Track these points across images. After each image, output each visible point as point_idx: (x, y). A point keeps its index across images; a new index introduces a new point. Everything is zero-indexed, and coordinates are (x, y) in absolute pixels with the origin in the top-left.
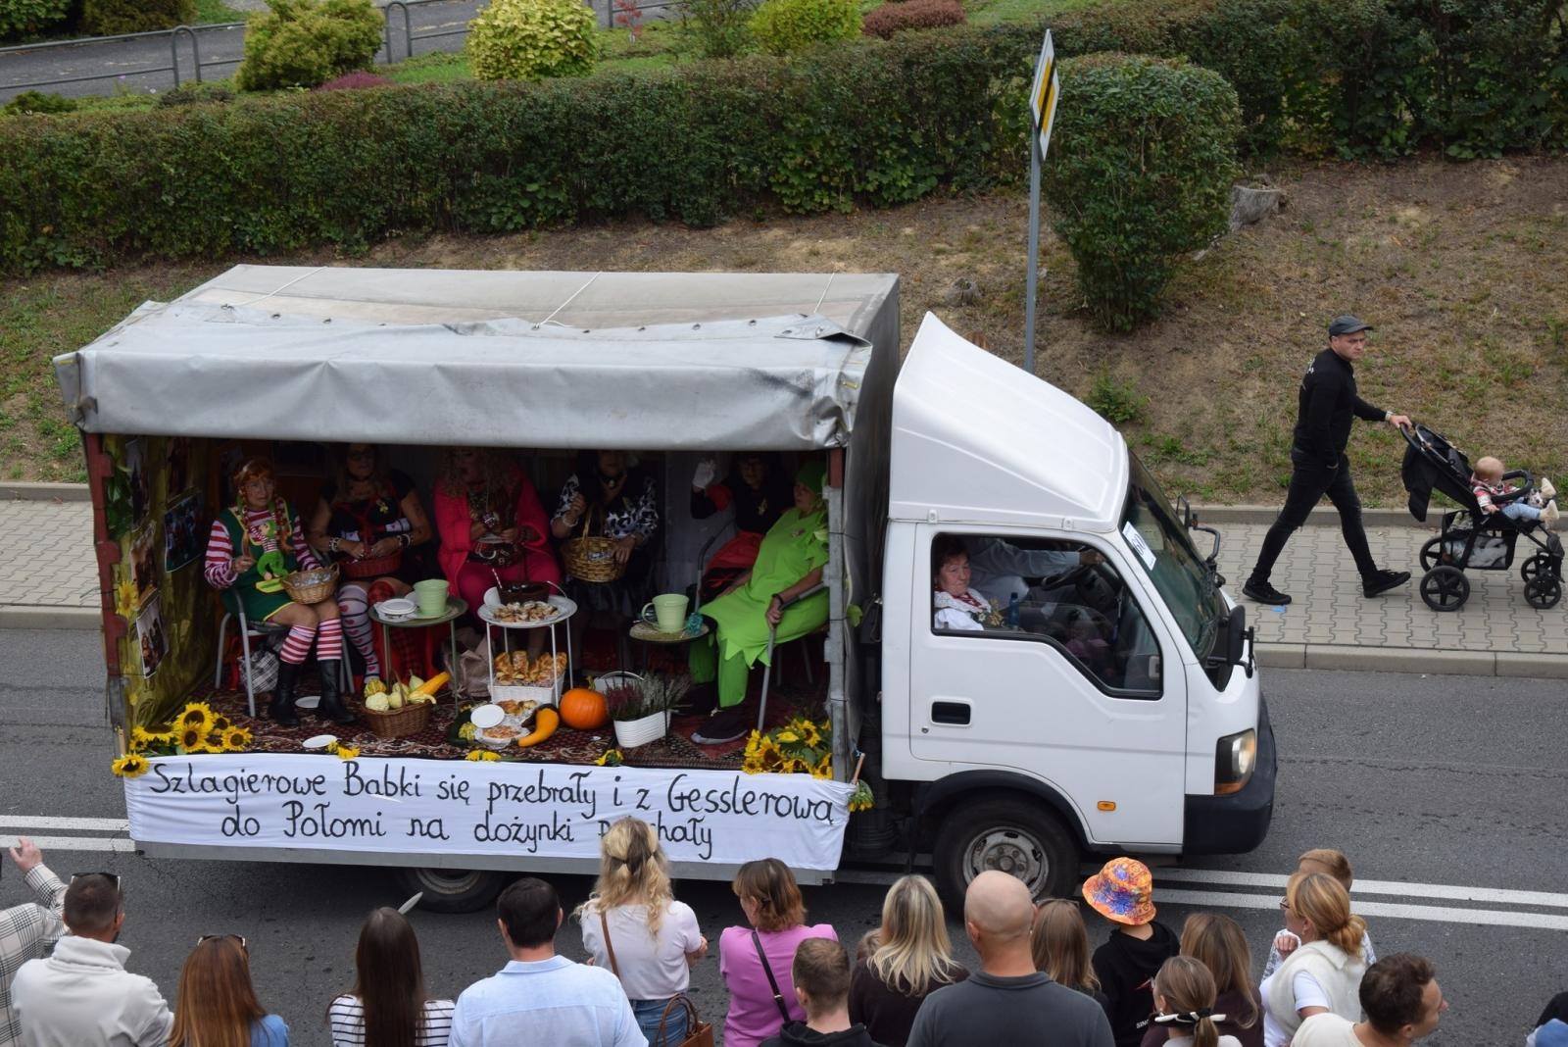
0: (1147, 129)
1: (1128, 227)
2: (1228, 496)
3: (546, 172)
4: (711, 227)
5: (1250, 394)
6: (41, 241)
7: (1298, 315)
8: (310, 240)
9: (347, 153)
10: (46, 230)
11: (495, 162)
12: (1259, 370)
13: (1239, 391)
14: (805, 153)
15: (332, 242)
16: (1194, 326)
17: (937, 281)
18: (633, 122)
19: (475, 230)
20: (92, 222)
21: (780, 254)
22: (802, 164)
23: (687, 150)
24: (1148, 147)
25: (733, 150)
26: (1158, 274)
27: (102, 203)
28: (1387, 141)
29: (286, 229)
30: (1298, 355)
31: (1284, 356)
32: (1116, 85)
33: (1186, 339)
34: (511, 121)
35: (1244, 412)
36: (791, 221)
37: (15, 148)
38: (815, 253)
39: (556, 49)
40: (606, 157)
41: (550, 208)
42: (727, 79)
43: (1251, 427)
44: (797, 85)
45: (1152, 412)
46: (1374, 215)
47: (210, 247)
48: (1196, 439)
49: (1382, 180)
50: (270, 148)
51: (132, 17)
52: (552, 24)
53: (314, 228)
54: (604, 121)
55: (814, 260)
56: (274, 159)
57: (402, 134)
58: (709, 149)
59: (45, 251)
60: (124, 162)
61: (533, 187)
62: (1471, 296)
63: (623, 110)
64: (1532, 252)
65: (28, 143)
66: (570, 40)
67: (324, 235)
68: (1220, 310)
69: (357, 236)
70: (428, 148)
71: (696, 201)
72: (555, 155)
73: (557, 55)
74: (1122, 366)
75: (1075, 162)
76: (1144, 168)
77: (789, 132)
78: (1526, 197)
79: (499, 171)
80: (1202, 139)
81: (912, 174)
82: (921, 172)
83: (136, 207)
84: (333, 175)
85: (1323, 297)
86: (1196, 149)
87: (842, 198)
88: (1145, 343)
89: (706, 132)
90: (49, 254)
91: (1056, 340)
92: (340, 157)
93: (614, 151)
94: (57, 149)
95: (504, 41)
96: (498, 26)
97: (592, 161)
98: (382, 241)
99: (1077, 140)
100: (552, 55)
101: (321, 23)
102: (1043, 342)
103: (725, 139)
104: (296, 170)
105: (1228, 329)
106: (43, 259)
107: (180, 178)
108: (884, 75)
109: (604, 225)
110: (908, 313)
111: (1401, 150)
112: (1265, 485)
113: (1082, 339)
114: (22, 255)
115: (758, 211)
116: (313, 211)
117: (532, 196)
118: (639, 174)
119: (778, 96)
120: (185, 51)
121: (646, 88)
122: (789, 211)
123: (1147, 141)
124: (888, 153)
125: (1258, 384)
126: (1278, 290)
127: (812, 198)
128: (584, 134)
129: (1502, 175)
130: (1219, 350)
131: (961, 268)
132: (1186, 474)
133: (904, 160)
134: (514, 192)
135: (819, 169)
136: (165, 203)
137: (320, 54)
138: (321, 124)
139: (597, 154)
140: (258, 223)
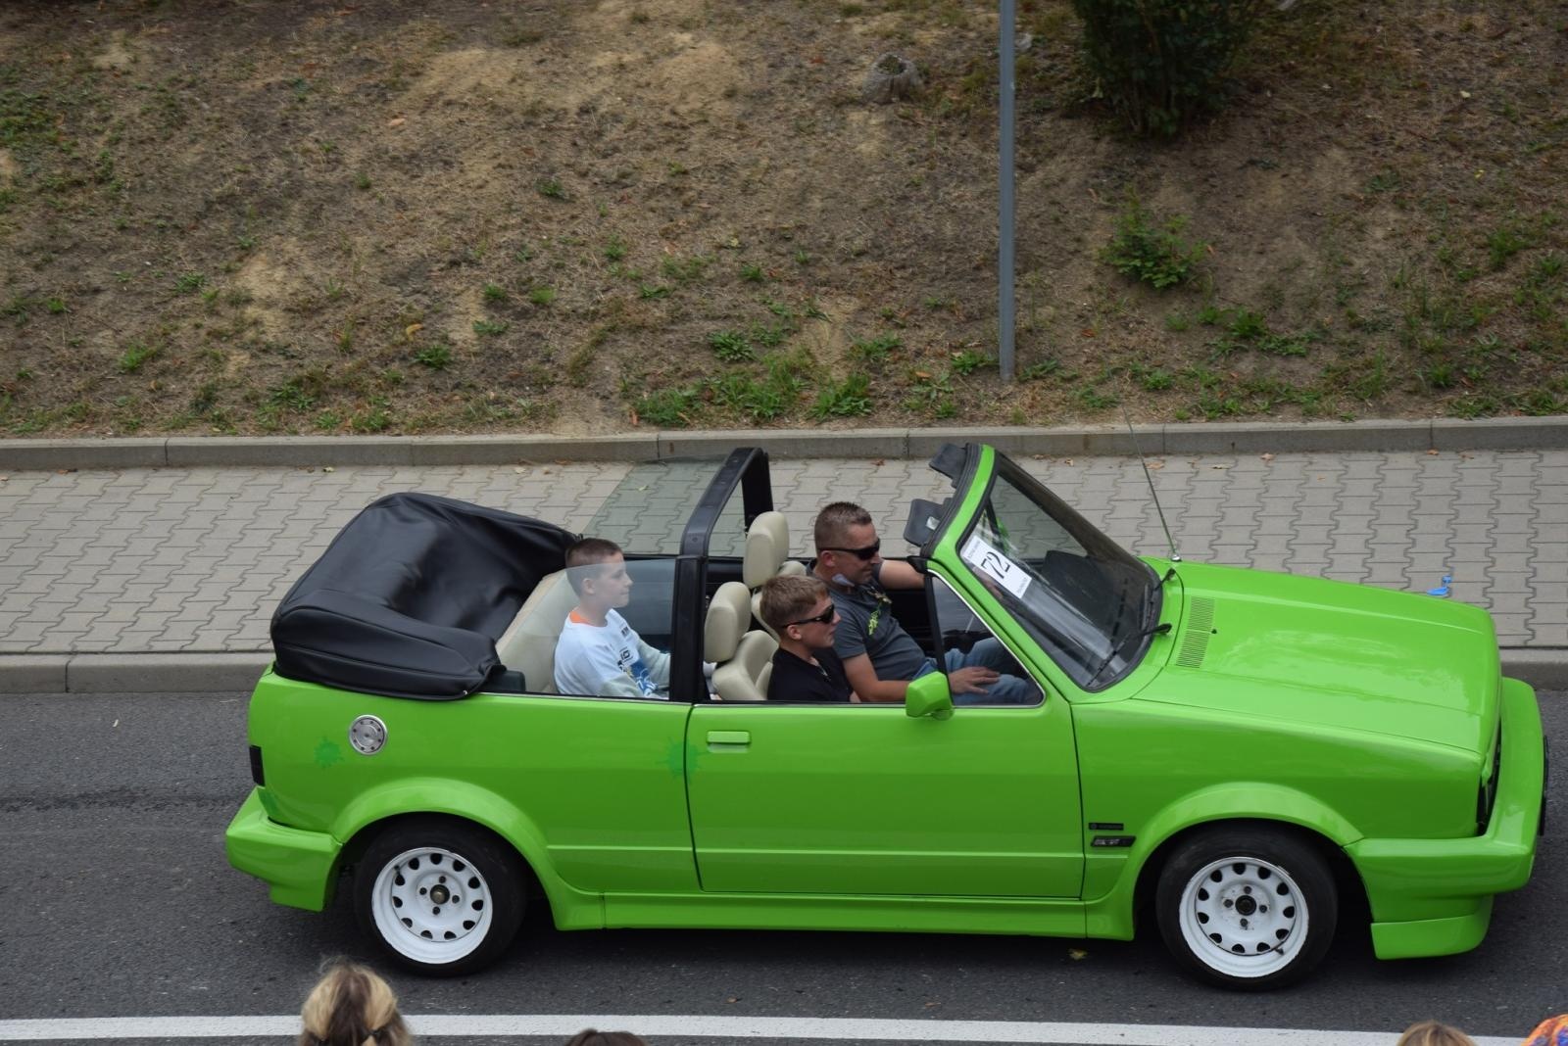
2: (1346, 406)
5: (1379, 233)
7: (1457, 95)
12: (1393, 191)
13: (1360, 228)
16: (1281, 122)
17: (848, 61)
21: (582, 22)
26: (1219, 36)
30: (1458, 165)
31: (1434, 167)
33: (1271, 144)
35: (1369, 265)
43: (1382, 289)
45: (1215, 270)
48: (1290, 312)
55: (639, 31)
68: (1324, 93)
74: (1163, 194)
85: (1499, 64)
88: (1200, 154)
91: (1051, 155)
102: (1030, 159)
105: (1339, 126)
110: (802, 116)
112: (1407, 386)
113: (1094, 152)
125: (1393, 215)
126: (1422, 56)
130: (1325, 161)
131: (888, 36)
132: (1274, 371)
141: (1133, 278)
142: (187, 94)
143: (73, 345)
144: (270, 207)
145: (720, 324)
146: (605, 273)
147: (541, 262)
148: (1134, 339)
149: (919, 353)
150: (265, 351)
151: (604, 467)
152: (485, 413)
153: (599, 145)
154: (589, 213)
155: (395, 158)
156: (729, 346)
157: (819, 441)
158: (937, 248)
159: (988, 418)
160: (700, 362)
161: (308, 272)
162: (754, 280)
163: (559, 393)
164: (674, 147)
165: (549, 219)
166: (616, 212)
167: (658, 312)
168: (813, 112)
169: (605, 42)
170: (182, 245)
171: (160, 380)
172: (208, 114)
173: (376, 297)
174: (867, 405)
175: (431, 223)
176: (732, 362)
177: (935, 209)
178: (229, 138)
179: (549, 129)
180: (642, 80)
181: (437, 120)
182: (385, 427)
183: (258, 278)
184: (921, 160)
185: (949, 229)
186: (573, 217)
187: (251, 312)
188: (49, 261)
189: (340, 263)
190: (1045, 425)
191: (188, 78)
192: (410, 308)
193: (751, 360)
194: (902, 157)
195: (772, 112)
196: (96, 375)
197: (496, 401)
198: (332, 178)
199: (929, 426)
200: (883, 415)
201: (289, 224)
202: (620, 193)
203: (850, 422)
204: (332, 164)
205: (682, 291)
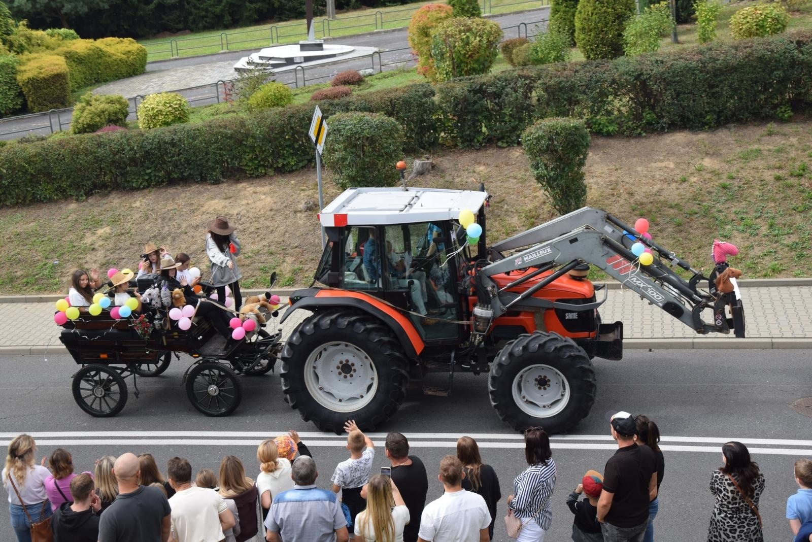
0: (362, 141)
1: (359, 179)
3: (154, 165)
4: (219, 183)
8: (64, 195)
9: (74, 161)
11: (133, 160)
12: (416, 232)
14: (253, 153)
15: (71, 196)
17: (299, 202)
18: (184, 144)
19: (128, 189)
21: (242, 193)
22: (252, 157)
23: (207, 154)
24: (363, 149)
25: (224, 153)
28: (476, 140)
29: (54, 192)
32: (350, 125)
34: (137, 146)
36: (251, 179)
38: (255, 193)
39: (170, 115)
40: (176, 158)
41: (157, 179)
42: (220, 126)
44: (247, 127)
46: (467, 170)
47: (24, 200)
49: (473, 155)
50: (44, 160)
51: (47, 106)
52: (168, 105)
53: (64, 191)
54: (173, 144)
55: (254, 195)
56: (46, 165)
57: (95, 153)
58: (214, 153)
61: (149, 171)
62: (498, 200)
63: (180, 140)
64: (521, 182)
66: (176, 111)
67: (69, 193)
69: (81, 193)
70: (106, 158)
71: (212, 174)
72: (156, 158)
73: (171, 117)
75: (337, 155)
76: (362, 157)
77: (245, 145)
78: (524, 161)
79: (136, 166)
80: (385, 144)
81: (295, 160)
82: (300, 158)
84: (69, 170)
86: (384, 148)
87: (270, 170)
89: (213, 147)
92: (71, 163)
93: (178, 155)
95: (150, 113)
96: (147, 107)
97: (170, 160)
98: (92, 194)
99: (337, 147)
100: (169, 117)
101: (102, 106)
103: (221, 149)
104: (54, 168)
107: (9, 174)
108: (279, 122)
109: (179, 184)
110: (286, 215)
111: (481, 144)
115: (238, 176)
116: (64, 185)
117: (149, 174)
118: (189, 164)
119: (240, 132)
120: (55, 120)
121: (188, 131)
122: (249, 176)
123: (363, 146)
124: (285, 152)
127: (258, 171)
128: (166, 149)
129: (516, 153)
131: (309, 196)
133: (292, 154)
134: (142, 173)
135: (259, 159)
136: (4, 184)
137: (101, 119)
138: (63, 150)
139: (172, 157)
140: (42, 190)
142: (150, 212)
145: (262, 264)
149: (307, 271)
153: (240, 222)
155: (193, 226)
156: (263, 269)
157: (280, 292)
158: (314, 246)
160: (257, 273)
162: (272, 254)
164: (257, 222)
167: (247, 262)
168: (289, 214)
169: (245, 197)
172: (153, 217)
174: (293, 283)
175: (199, 241)
176: (264, 273)
178: (157, 223)
180: (252, 207)
181: (204, 217)
184: (312, 225)
185: (317, 241)
188: (114, 252)
191: (151, 209)
193: (268, 272)
194: (308, 224)
195: (280, 214)
198: (178, 231)
200: (297, 285)
203: (289, 287)
204: (179, 228)
205: (254, 257)
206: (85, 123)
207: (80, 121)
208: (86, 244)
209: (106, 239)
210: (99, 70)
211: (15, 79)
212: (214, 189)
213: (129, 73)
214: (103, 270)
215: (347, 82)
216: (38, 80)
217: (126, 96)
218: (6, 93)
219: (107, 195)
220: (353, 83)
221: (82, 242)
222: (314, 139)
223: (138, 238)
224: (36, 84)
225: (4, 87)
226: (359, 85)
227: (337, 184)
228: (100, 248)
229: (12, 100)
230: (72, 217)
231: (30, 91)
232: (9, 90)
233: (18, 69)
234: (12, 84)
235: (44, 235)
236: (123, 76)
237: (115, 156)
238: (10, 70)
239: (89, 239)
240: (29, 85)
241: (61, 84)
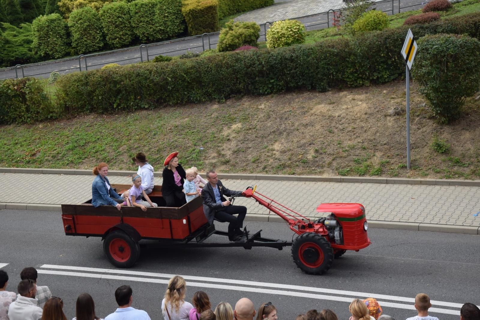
0: (447, 59)
1: (441, 90)
2: (474, 177)
3: (276, 76)
4: (325, 92)
6: (137, 101)
8: (209, 98)
9: (218, 72)
10: (138, 98)
11: (261, 72)
14: (354, 68)
15: (215, 98)
16: (471, 121)
17: (389, 108)
18: (300, 60)
19: (256, 94)
20: (150, 95)
21: (343, 100)
22: (352, 71)
23: (317, 68)
24: (447, 64)
25: (331, 68)
27: (153, 89)
29: (203, 95)
32: (436, 45)
33: (468, 125)
34: (265, 61)
36: (351, 89)
37: (130, 75)
38: (354, 100)
39: (291, 37)
40: (293, 71)
41: (278, 87)
42: (329, 46)
44: (350, 47)
45: (452, 150)
47: (182, 101)
50: (197, 72)
51: (201, 30)
52: (290, 30)
53: (210, 95)
54: (292, 60)
55: (353, 101)
56: (198, 75)
57: (234, 66)
58: (323, 67)
59: (138, 104)
60: (158, 77)
61: (272, 81)
63: (297, 57)
65: (133, 73)
66: (295, 34)
67: (213, 97)
69: (222, 97)
70: (241, 70)
71: (320, 84)
72: (278, 71)
73: (291, 39)
74: (444, 134)
75: (424, 70)
76: (446, 71)
77: (348, 61)
79: (263, 77)
80: (467, 61)
81: (388, 73)
82: (392, 72)
83: (161, 90)
84: (214, 79)
86: (465, 64)
87: (367, 82)
88: (453, 127)
89: (322, 62)
90: (139, 105)
91: (424, 126)
92: (216, 74)
93: (295, 69)
94: (140, 74)
95: (275, 36)
96: (274, 31)
97: (288, 72)
98: (230, 98)
99: (424, 63)
100: (290, 39)
101: (241, 30)
102: (420, 127)
103: (328, 64)
104: (204, 78)
106: (138, 106)
107: (173, 81)
108: (377, 43)
109: (294, 92)
110: (378, 118)
113: (433, 126)
114: (132, 105)
115: (340, 86)
116: (210, 90)
117: (272, 83)
118: (303, 76)
119: (344, 51)
120: (206, 41)
121: (304, 50)
122: (350, 86)
123: (447, 62)
124: (380, 67)
127: (357, 82)
128: (286, 64)
130: (478, 129)
131: (397, 103)
132: (461, 170)
133: (386, 69)
134: (267, 82)
135: (359, 73)
136: (169, 89)
137: (239, 40)
138: (211, 64)
139: (290, 70)
140: (195, 94)
141: (436, 151)
142: (271, 113)
143: (245, 157)
144: (281, 133)
145: (356, 157)
146: (337, 147)
147: (325, 144)
148: (435, 162)
149: (393, 164)
150: (275, 159)
151: (330, 183)
152: (311, 172)
153: (340, 123)
154: (336, 135)
155: (303, 125)
156: (357, 161)
157: (370, 180)
158: (399, 144)
159: (403, 177)
160: (352, 164)
161: (285, 145)
162: (364, 149)
163: (325, 169)
164: (354, 123)
165: (329, 136)
166: (341, 135)
167: (345, 154)
168: (381, 117)
169: (346, 103)
170: (265, 140)
171: (258, 164)
172: (274, 117)
173: (296, 150)
174: (381, 173)
175: (308, 137)
176: (357, 164)
177: (400, 136)
178: (276, 121)
179: (332, 120)
180: (350, 111)
181: (312, 118)
182: (294, 174)
183: (277, 146)
184: (399, 127)
185: (402, 140)
186: (333, 136)
187: (274, 152)
188: (243, 142)
189: (290, 144)
190: (413, 178)
191: (272, 110)
192: (301, 152)
193: (361, 164)
194: (396, 126)
195: (373, 117)
196: (247, 163)
197: (314, 170)
198: (292, 128)
199: (392, 177)
200: (384, 175)
201: (283, 137)
202: (343, 132)
203: (377, 176)
204: (293, 126)
205: (350, 150)
206: (227, 43)
207: (224, 42)
208: (223, 135)
209: (238, 132)
210: (240, 2)
211: (181, 11)
212: (321, 96)
213: (262, 5)
214: (235, 156)
215: (435, 8)
216: (196, 11)
217: (258, 23)
218: (174, 21)
219: (240, 99)
220: (442, 10)
221: (221, 134)
222: (405, 56)
223: (262, 132)
224: (195, 14)
225: (173, 17)
226: (447, 11)
227: (423, 94)
228: (233, 139)
229: (177, 26)
230: (215, 115)
231: (190, 20)
232: (176, 19)
233: (183, 3)
234: (178, 14)
235: (194, 128)
236: (257, 7)
237: (248, 69)
238: (177, 4)
239: (226, 132)
240: (190, 15)
241: (212, 14)
